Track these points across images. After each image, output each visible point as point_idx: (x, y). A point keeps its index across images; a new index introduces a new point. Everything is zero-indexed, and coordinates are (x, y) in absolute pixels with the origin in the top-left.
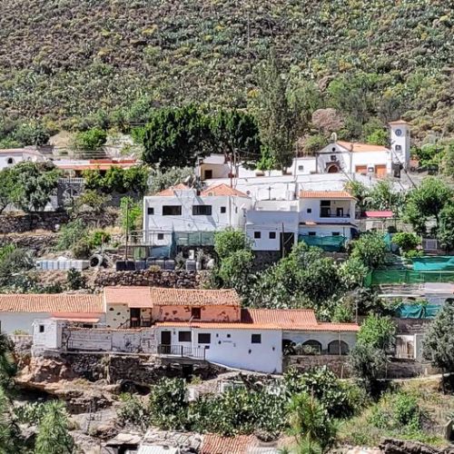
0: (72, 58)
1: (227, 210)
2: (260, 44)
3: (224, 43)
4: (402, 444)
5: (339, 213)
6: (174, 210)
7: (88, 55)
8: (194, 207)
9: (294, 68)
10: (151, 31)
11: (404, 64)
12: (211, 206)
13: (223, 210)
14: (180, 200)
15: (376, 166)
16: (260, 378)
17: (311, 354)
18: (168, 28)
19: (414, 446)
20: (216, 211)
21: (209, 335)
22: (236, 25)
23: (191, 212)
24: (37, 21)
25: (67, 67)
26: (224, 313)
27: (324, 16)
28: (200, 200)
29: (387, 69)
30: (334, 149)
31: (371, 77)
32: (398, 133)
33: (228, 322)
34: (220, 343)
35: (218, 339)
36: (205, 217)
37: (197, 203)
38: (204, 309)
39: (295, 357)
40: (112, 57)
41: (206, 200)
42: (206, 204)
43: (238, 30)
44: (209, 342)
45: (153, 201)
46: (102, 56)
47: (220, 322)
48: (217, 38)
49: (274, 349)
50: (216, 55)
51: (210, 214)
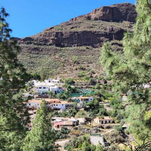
2: (32, 65)
5: (61, 88)
9: (37, 68)
11: (50, 68)
21: (57, 105)
23: (43, 88)
27: (39, 62)
29: (48, 69)
31: (47, 70)
32: (58, 78)
34: (59, 106)
38: (55, 101)
47: (58, 103)
48: (26, 64)
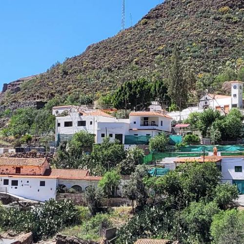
0: (122, 63)
1: (93, 123)
3: (195, 52)
4: (65, 237)
6: (69, 124)
7: (130, 62)
8: (78, 122)
10: (162, 48)
12: (85, 121)
13: (91, 123)
14: (72, 118)
15: (225, 106)
16: (34, 204)
17: (72, 193)
18: (171, 46)
19: (70, 238)
20: (88, 124)
21: (17, 181)
22: (204, 42)
23: (77, 125)
24: (115, 47)
25: (119, 68)
26: (33, 170)
28: (80, 118)
30: (206, 98)
32: (235, 87)
33: (35, 175)
34: (22, 185)
35: (22, 183)
36: (82, 127)
37: (79, 120)
38: (22, 168)
39: (64, 194)
40: (141, 62)
41: (83, 118)
42: (83, 120)
43: (204, 45)
44: (17, 185)
45: (60, 119)
46: (136, 61)
47: (31, 175)
48: (193, 50)
49: (51, 189)
50: (190, 57)
51: (85, 125)
